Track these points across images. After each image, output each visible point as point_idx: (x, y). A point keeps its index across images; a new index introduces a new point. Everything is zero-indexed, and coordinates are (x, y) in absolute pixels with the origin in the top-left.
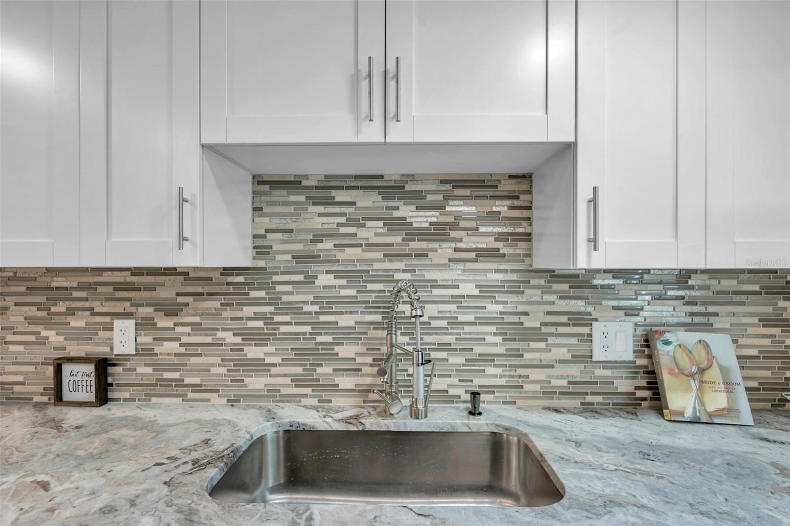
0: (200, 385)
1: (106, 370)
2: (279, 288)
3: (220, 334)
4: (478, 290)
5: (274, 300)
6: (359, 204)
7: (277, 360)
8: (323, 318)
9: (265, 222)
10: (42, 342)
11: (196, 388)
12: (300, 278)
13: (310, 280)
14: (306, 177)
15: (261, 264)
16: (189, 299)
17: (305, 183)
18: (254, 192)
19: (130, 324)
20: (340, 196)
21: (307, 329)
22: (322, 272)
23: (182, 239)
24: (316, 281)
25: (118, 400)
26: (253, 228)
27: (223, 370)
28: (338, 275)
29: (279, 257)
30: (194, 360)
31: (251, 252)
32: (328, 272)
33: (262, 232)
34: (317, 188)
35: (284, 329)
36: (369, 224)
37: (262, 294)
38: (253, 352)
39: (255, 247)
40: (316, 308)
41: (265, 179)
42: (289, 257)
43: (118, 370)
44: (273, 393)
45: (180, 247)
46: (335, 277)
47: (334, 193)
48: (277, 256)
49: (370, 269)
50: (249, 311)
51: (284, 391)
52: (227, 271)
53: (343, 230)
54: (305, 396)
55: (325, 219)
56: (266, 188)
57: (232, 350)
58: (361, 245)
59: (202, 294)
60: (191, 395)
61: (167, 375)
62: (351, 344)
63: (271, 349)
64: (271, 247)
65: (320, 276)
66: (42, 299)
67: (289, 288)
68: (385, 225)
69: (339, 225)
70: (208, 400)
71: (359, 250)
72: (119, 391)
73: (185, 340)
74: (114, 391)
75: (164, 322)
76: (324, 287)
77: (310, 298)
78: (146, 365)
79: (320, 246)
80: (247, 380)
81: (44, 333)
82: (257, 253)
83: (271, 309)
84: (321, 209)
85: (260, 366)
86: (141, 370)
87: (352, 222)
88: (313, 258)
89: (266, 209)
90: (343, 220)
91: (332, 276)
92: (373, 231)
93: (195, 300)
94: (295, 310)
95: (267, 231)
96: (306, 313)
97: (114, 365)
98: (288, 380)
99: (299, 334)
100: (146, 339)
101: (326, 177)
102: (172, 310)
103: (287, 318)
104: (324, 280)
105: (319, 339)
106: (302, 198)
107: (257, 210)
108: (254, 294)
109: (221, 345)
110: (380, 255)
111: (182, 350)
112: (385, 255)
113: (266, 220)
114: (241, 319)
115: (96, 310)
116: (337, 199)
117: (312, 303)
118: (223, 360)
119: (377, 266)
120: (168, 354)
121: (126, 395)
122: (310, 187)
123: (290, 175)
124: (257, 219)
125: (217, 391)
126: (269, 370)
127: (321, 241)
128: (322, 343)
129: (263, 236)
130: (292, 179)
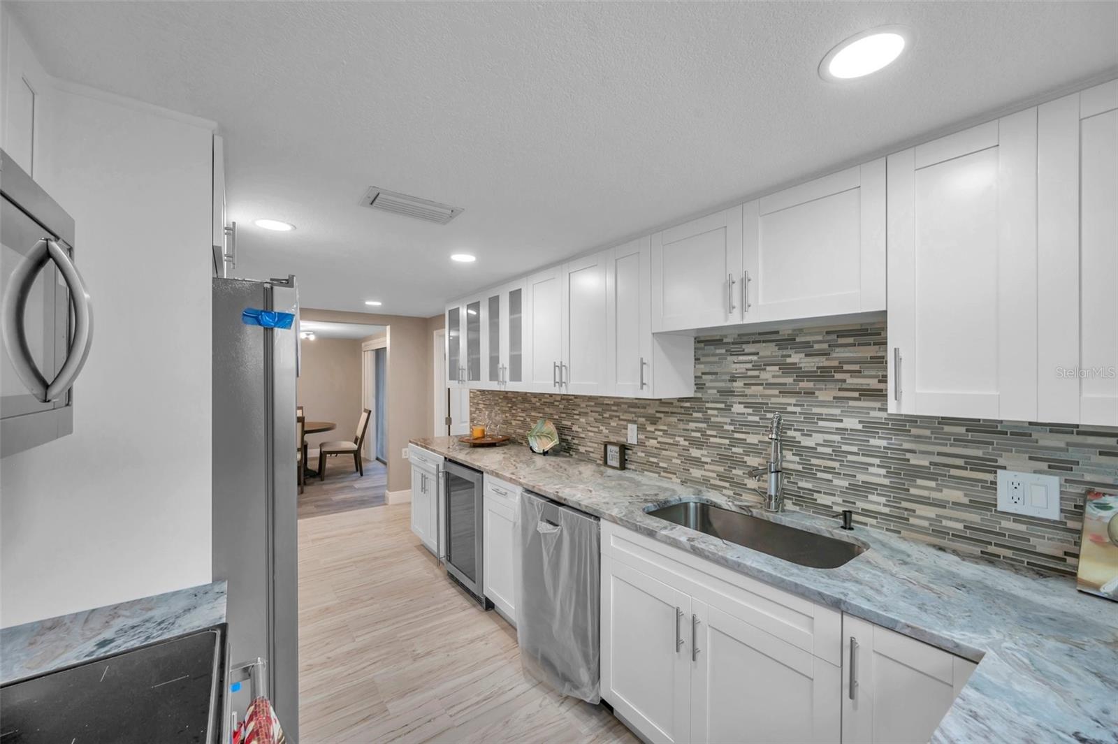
0: (667, 469)
1: (624, 452)
2: (710, 412)
3: (677, 439)
4: (861, 425)
5: (706, 420)
6: (760, 354)
7: (708, 460)
8: (737, 435)
9: (702, 367)
10: (600, 432)
11: (665, 470)
12: (722, 406)
13: (728, 408)
14: (726, 336)
15: (699, 395)
16: (661, 415)
17: (725, 340)
18: (695, 348)
19: (635, 427)
20: (749, 348)
21: (727, 442)
22: (735, 403)
23: (643, 384)
24: (732, 409)
25: (630, 469)
26: (695, 373)
27: (678, 461)
28: (747, 405)
29: (710, 391)
30: (664, 452)
31: (693, 388)
32: (740, 403)
33: (700, 374)
34: (733, 343)
35: (712, 440)
36: (768, 368)
37: (699, 415)
38: (695, 453)
39: (696, 384)
40: (732, 428)
41: (702, 339)
42: (715, 391)
43: (630, 452)
44: (705, 482)
45: (642, 388)
46: (745, 407)
48: (708, 391)
49: (769, 402)
50: (692, 425)
51: (713, 482)
52: (681, 400)
53: (750, 373)
54: (725, 488)
55: (738, 366)
56: (702, 345)
57: (683, 449)
58: (762, 384)
59: (668, 412)
60: (663, 474)
61: (652, 459)
62: (755, 457)
63: (705, 452)
64: (705, 384)
65: (734, 405)
66: (600, 410)
67: (715, 412)
68: (780, 369)
69: (747, 369)
70: (671, 479)
71: (761, 387)
72: (631, 464)
73: (660, 439)
74: (629, 464)
75: (650, 428)
76: (738, 414)
77: (728, 420)
78: (642, 452)
79: (735, 384)
80: (691, 470)
81: (601, 428)
82: (697, 388)
83: (704, 425)
84: (735, 358)
85: (698, 462)
86: (640, 454)
87: (757, 367)
88: (731, 393)
89: (703, 359)
90: (749, 366)
91: (742, 406)
92: (770, 374)
93: (665, 416)
94: (718, 427)
95: (703, 374)
96: (725, 430)
97: (628, 449)
98: (714, 475)
99: (721, 444)
100: (642, 437)
102: (654, 421)
103: (714, 433)
104: (738, 408)
105: (734, 450)
106: (723, 351)
107: (697, 359)
108: (695, 415)
109: (677, 445)
110: (776, 392)
111: (658, 445)
112: (780, 392)
113: (702, 366)
114: (688, 430)
115: (621, 417)
116: (746, 351)
117: (730, 424)
118: (679, 455)
119: (774, 400)
120: (652, 447)
121: (633, 467)
122: (728, 343)
123: (717, 335)
124: (697, 366)
125: (675, 474)
126: (704, 466)
127: (736, 381)
128: (735, 453)
129: (701, 377)
130: (718, 338)
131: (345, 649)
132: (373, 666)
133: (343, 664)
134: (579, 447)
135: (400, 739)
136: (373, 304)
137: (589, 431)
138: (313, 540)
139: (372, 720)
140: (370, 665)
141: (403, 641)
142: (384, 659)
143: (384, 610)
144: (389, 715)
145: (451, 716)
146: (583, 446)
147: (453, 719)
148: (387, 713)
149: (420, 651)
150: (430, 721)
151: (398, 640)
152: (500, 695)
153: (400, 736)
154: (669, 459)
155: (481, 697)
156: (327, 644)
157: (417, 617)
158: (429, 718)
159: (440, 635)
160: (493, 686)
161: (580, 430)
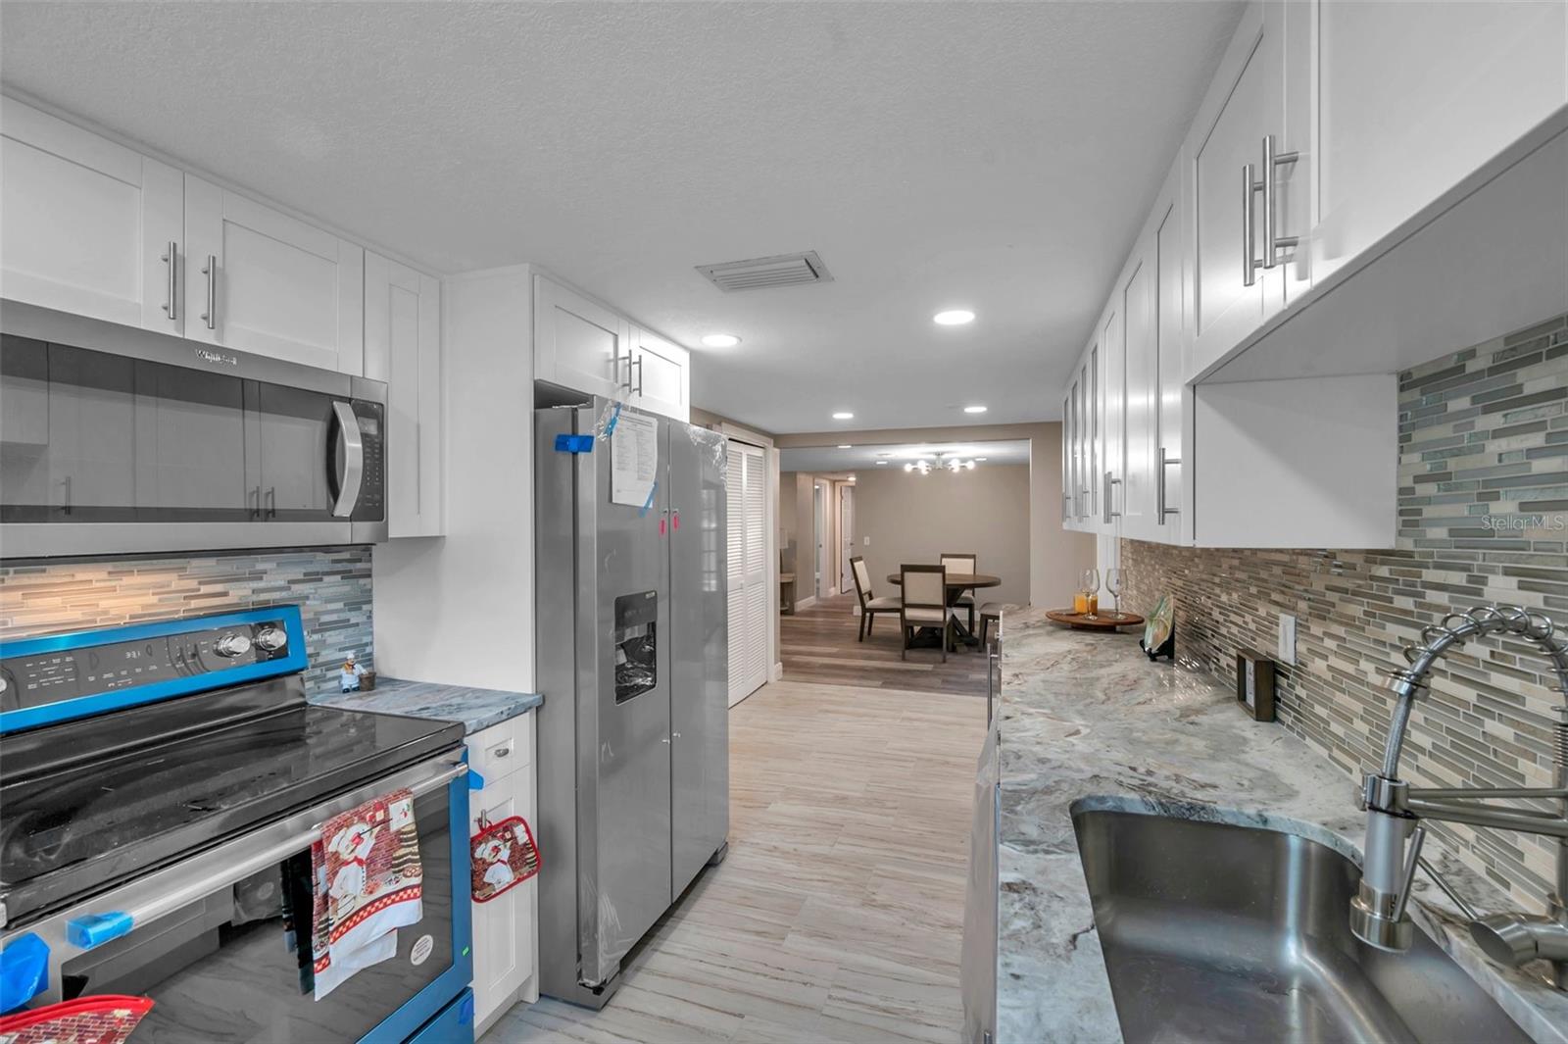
0: (1344, 741)
1: (1275, 679)
2: (1433, 597)
3: (1364, 665)
5: (1423, 620)
7: (1427, 742)
8: (1498, 680)
9: (1415, 460)
11: (1340, 743)
12: (1461, 579)
13: (1475, 585)
14: (1471, 354)
15: (1408, 545)
16: (1335, 597)
17: (1471, 367)
18: (1401, 407)
19: (1291, 622)
20: (1535, 379)
21: (1470, 694)
22: (1495, 570)
23: (1164, 511)
24: (1485, 588)
25: (1283, 723)
26: (1399, 476)
27: (1366, 729)
28: (1526, 580)
29: (1432, 533)
30: (1338, 695)
31: (1393, 522)
32: (1507, 572)
33: (1408, 482)
34: (1492, 371)
37: (1408, 603)
39: (1401, 513)
40: (1484, 653)
41: (1417, 375)
42: (1445, 533)
43: (1284, 682)
46: (1522, 587)
47: (1522, 375)
48: (1428, 530)
50: (1392, 632)
53: (1540, 466)
54: (1465, 843)
55: (1505, 444)
56: (1417, 392)
57: (1375, 698)
59: (1346, 591)
60: (1336, 753)
61: (1318, 709)
64: (1419, 512)
65: (1491, 578)
67: (1444, 598)
69: (1532, 453)
70: (1350, 771)
72: (1283, 710)
73: (1332, 660)
74: (1281, 709)
75: (1316, 629)
78: (1303, 686)
79: (1495, 508)
82: (1405, 523)
83: (1418, 635)
84: (1496, 420)
86: (1300, 691)
87: (1558, 442)
88: (1483, 536)
89: (1416, 436)
91: (1514, 581)
93: (1340, 599)
95: (1418, 479)
96: (1468, 659)
97: (1282, 675)
99: (1457, 701)
100: (1303, 648)
101: (1508, 339)
102: (1322, 612)
104: (1500, 588)
105: (1492, 726)
106: (1466, 402)
107: (1404, 438)
108: (1398, 601)
109: (1363, 683)
111: (1328, 676)
113: (1416, 456)
114: (1384, 644)
115: (1270, 596)
116: (1528, 390)
118: (1365, 711)
120: (1320, 678)
121: (1289, 720)
122: (1479, 374)
123: (1448, 357)
124: (1405, 458)
125: (1358, 761)
126: (1416, 758)
127: (1496, 497)
128: (1494, 739)
129: (1411, 490)
130: (1452, 364)
131: (818, 849)
132: (820, 884)
133: (799, 865)
134: (1221, 656)
135: (762, 978)
136: (976, 410)
137: (1231, 622)
138: (903, 719)
139: (763, 940)
140: (819, 880)
141: (876, 875)
142: (836, 883)
143: (893, 829)
144: (780, 945)
145: (830, 997)
146: (1226, 654)
147: (828, 1002)
148: (780, 942)
149: (880, 898)
150: (805, 984)
151: (871, 870)
152: (910, 1021)
153: (765, 975)
154: (1346, 718)
155: (882, 1004)
156: (809, 835)
157: (916, 855)
158: (807, 979)
159: (922, 893)
160: (913, 1002)
161: (1221, 619)
